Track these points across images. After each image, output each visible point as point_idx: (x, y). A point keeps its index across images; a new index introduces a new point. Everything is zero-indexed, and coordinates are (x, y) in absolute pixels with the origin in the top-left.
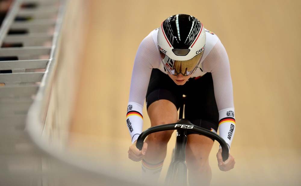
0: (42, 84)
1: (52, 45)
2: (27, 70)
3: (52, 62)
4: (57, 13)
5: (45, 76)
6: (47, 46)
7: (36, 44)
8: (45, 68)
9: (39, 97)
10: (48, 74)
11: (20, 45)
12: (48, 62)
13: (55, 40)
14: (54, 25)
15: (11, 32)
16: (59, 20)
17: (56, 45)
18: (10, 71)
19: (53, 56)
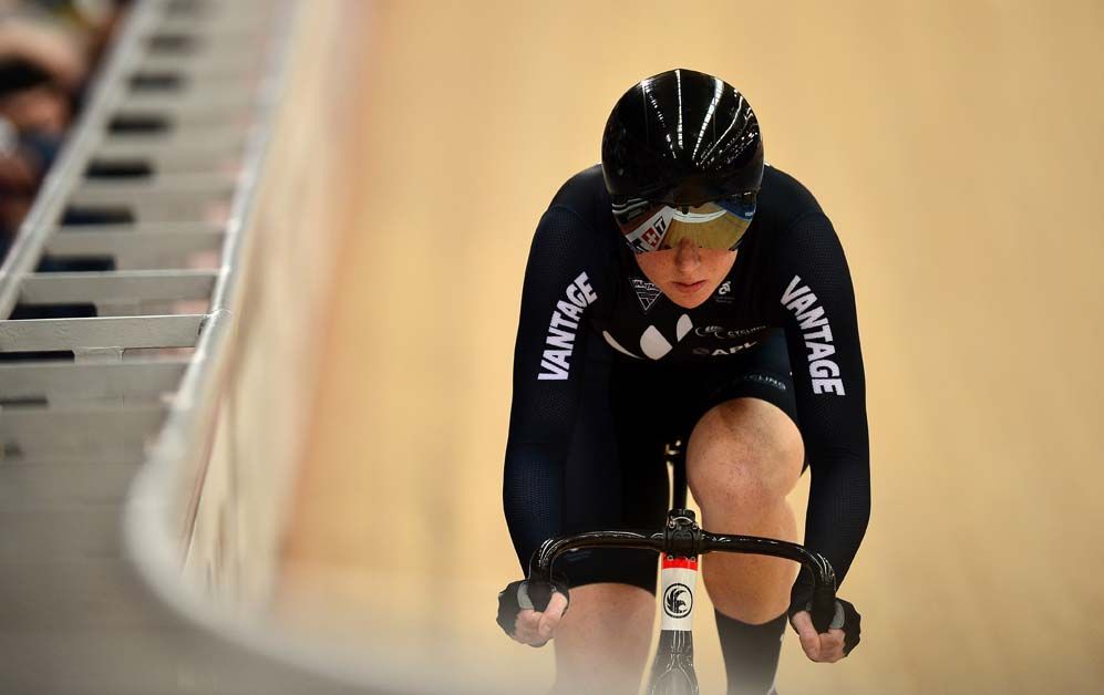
0: (183, 400)
1: (219, 266)
2: (128, 352)
3: (219, 322)
4: (239, 152)
6: (202, 268)
8: (194, 345)
9: (170, 447)
10: (205, 365)
11: (102, 264)
12: (203, 324)
13: (229, 246)
14: (227, 196)
15: (73, 218)
16: (246, 178)
17: (234, 264)
18: (68, 355)
19: (224, 304)
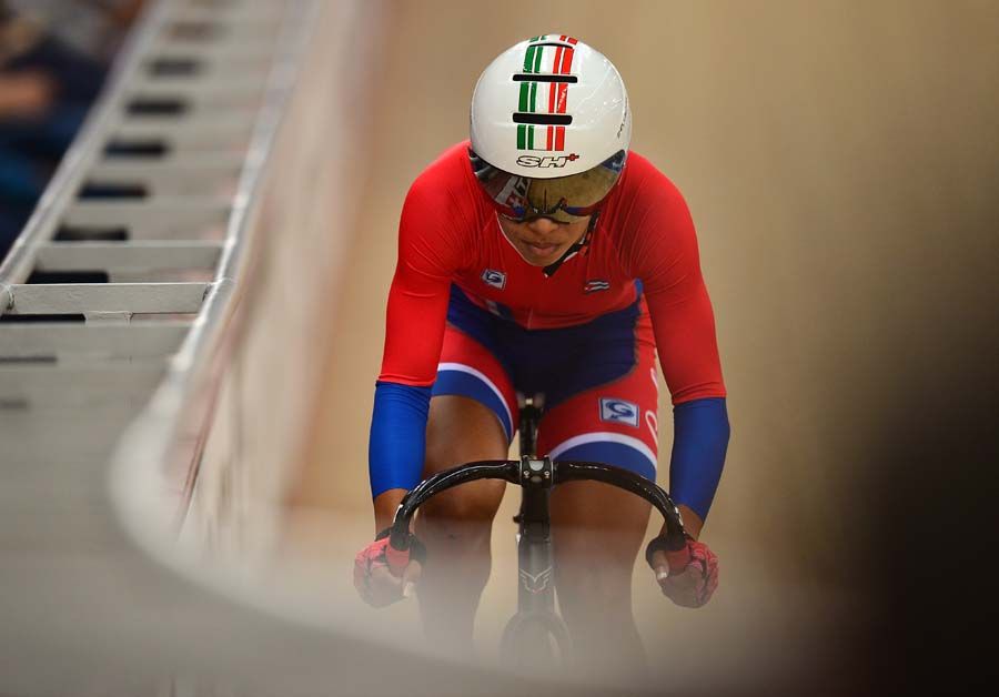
1: (224, 237)
2: (136, 317)
3: (222, 289)
5: (194, 336)
6: (209, 241)
7: (173, 233)
8: (196, 312)
12: (207, 292)
13: (235, 220)
15: (91, 192)
17: (240, 235)
19: (227, 273)
